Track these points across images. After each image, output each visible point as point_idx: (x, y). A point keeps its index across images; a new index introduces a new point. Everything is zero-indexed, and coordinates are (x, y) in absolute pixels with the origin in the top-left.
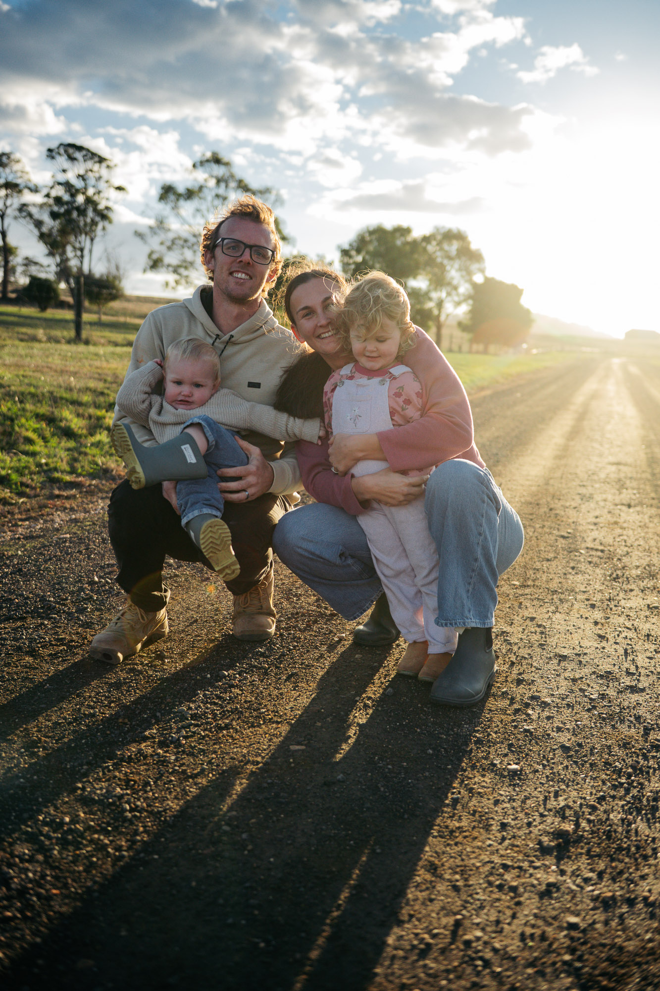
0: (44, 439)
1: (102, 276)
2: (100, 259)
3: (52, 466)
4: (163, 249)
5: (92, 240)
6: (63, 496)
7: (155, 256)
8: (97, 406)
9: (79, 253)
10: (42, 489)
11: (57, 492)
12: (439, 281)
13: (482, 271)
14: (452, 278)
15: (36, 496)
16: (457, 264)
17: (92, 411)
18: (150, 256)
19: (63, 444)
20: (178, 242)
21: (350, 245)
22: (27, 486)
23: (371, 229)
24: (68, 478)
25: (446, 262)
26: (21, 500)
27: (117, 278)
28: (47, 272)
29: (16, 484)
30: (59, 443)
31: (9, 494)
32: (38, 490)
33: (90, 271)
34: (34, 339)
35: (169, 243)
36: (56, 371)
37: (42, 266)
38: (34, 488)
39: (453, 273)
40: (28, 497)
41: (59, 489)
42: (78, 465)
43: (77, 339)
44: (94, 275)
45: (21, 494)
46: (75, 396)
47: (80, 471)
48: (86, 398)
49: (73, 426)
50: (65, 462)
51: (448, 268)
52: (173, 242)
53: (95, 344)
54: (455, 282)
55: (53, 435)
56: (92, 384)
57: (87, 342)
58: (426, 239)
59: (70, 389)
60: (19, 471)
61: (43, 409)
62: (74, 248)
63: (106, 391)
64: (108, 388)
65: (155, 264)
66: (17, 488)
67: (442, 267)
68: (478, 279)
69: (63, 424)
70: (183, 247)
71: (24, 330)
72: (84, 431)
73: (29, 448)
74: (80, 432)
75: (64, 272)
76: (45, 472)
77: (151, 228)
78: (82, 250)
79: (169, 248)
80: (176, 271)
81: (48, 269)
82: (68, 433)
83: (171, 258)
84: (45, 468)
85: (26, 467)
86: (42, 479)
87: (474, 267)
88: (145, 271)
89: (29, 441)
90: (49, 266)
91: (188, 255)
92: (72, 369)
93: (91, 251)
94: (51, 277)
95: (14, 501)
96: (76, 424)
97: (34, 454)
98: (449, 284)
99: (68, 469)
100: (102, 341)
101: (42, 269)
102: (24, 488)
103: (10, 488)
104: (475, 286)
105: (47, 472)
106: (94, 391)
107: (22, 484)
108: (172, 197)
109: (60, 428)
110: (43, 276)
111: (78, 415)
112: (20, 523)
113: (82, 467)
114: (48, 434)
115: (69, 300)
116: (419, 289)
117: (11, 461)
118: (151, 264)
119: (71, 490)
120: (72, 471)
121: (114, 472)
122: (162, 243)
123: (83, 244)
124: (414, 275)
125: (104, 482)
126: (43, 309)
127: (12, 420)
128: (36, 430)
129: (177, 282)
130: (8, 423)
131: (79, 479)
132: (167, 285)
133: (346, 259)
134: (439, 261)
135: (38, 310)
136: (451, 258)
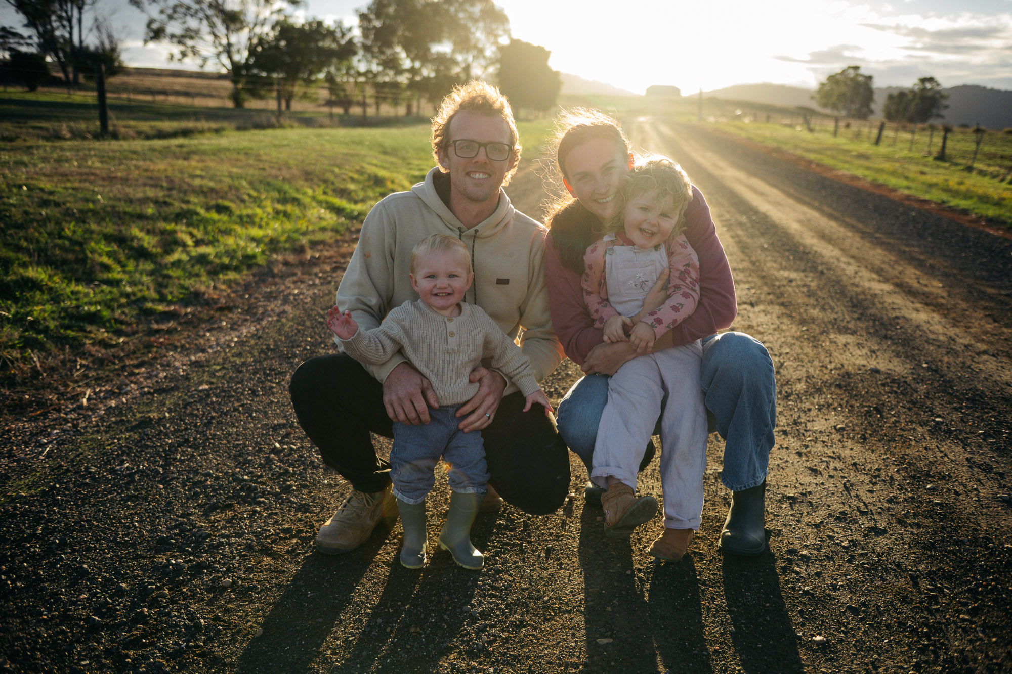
0: (119, 262)
1: (97, 48)
2: (91, 30)
3: (139, 295)
4: (164, 17)
5: (80, 9)
6: (163, 330)
7: (155, 26)
8: (166, 219)
9: (65, 23)
10: (138, 324)
11: (155, 326)
12: (464, 44)
13: (507, 32)
14: (478, 40)
15: (134, 333)
16: (481, 25)
17: (162, 225)
18: (149, 25)
19: (141, 267)
20: (179, 9)
21: (369, 9)
22: (122, 322)
24: (161, 308)
25: (470, 24)
26: (121, 340)
27: (113, 50)
28: (28, 44)
29: (109, 320)
30: (137, 266)
31: (106, 334)
32: (134, 325)
33: (81, 42)
34: (58, 137)
35: (169, 12)
36: (103, 179)
37: (21, 37)
38: (129, 324)
39: (479, 35)
40: (126, 335)
41: (157, 322)
42: (166, 291)
43: (104, 133)
44: (87, 47)
45: (119, 333)
46: (138, 210)
47: (170, 297)
48: (150, 210)
49: (146, 245)
50: (152, 291)
51: (473, 30)
52: (175, 9)
53: (125, 138)
54: (480, 45)
55: (128, 258)
56: (151, 193)
57: (115, 136)
59: (130, 201)
60: (108, 305)
61: (110, 228)
62: (60, 18)
63: (167, 199)
64: (169, 196)
65: (157, 34)
66: (111, 327)
67: (466, 28)
68: (504, 41)
69: (135, 244)
70: (186, 15)
71: (37, 123)
72: (159, 250)
73: (106, 275)
74: (154, 250)
75: (49, 42)
76: (134, 302)
78: (70, 20)
79: (171, 17)
80: (180, 40)
81: (29, 41)
82: (141, 254)
83: (174, 28)
84: (133, 298)
85: (112, 300)
86: (134, 313)
87: (500, 28)
88: (146, 42)
89: (106, 268)
90: (30, 37)
91: (193, 23)
92: (119, 175)
93: (80, 21)
94: (33, 50)
95: (114, 343)
96: (149, 242)
97: (116, 283)
98: (475, 47)
99: (155, 295)
100: (131, 133)
101: (22, 41)
102: (119, 325)
103: (104, 326)
104: (501, 49)
105: (137, 302)
106: (156, 202)
107: (117, 321)
109: (131, 248)
110: (24, 49)
111: (148, 232)
112: (136, 371)
113: (171, 293)
114: (123, 258)
115: (61, 75)
116: (445, 54)
117: (95, 294)
118: (152, 35)
119: (169, 322)
120: (162, 299)
121: (206, 296)
122: (162, 12)
123: (70, 13)
124: (438, 40)
125: (199, 309)
126: (33, 88)
127: (81, 244)
128: (109, 255)
129: (184, 54)
130: (77, 248)
131: (172, 308)
132: (172, 57)
133: (365, 24)
134: (462, 22)
135: (26, 89)
136: (475, 21)
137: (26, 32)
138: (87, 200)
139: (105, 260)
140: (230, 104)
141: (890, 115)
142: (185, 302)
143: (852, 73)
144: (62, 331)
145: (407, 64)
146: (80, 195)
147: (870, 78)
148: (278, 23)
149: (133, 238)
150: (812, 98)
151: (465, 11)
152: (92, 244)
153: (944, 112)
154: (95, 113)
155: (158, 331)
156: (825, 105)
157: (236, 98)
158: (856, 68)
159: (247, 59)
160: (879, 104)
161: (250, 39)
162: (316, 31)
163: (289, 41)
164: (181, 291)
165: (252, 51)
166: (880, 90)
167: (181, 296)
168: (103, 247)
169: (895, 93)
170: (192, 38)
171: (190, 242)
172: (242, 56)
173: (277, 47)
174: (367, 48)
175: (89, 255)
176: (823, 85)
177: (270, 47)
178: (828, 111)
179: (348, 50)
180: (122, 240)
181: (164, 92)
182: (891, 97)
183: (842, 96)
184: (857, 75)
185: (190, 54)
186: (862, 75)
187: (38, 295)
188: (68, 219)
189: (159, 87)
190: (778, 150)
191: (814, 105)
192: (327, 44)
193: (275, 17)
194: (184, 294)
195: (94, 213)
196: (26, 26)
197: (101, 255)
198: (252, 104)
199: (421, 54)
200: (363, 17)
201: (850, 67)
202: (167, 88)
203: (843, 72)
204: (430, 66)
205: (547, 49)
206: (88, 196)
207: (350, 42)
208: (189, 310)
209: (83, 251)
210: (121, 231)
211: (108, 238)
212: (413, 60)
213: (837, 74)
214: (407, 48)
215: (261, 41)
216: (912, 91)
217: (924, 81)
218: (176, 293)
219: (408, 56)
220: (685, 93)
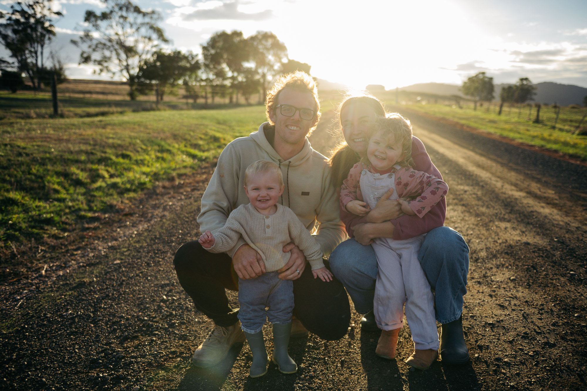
0: (65, 188)
1: (51, 68)
2: (48, 58)
3: (77, 207)
4: (90, 50)
5: (42, 46)
6: (91, 228)
7: (85, 55)
8: (92, 163)
9: (34, 55)
10: (76, 224)
11: (86, 226)
12: (262, 62)
13: (287, 56)
14: (270, 61)
15: (74, 230)
16: (272, 52)
17: (90, 166)
18: (82, 55)
19: (78, 191)
20: (100, 46)
21: (208, 44)
22: (66, 224)
23: (219, 34)
24: (90, 215)
25: (265, 52)
26: (66, 234)
27: (61, 69)
28: (12, 67)
29: (58, 223)
30: (75, 190)
31: (56, 231)
32: (74, 226)
33: (42, 65)
34: (28, 117)
35: (94, 47)
36: (55, 140)
37: (8, 63)
38: (70, 225)
39: (270, 58)
40: (69, 231)
41: (88, 223)
42: (93, 205)
43: (56, 114)
44: (46, 68)
45: (64, 230)
46: (76, 157)
47: (95, 208)
48: (83, 158)
49: (80, 177)
50: (84, 205)
51: (267, 55)
52: (97, 46)
53: (68, 117)
54: (271, 63)
55: (70, 185)
56: (83, 147)
57: (62, 116)
58: (253, 38)
59: (71, 152)
60: (58, 213)
61: (59, 168)
62: (31, 52)
63: (93, 151)
64: (94, 149)
65: (86, 60)
66: (60, 226)
67: (263, 54)
68: (285, 60)
69: (74, 177)
70: (103, 49)
71: (17, 110)
72: (88, 181)
73: (57, 196)
74: (86, 181)
75: (24, 66)
76: (74, 212)
77: (81, 38)
78: (36, 53)
79: (94, 50)
80: (100, 63)
81: (13, 65)
82: (78, 183)
83: (96, 56)
84: (73, 209)
85: (60, 210)
86: (74, 218)
87: (282, 54)
88: (79, 64)
89: (57, 191)
90: (13, 63)
91: (107, 53)
92: (65, 137)
93: (42, 53)
94: (15, 70)
95: (61, 236)
96: (82, 176)
97: (62, 200)
98: (268, 64)
99: (86, 207)
100: (71, 114)
101: (9, 65)
102: (64, 226)
103: (55, 226)
104: (283, 65)
105: (75, 211)
106: (87, 153)
107: (63, 223)
108: (93, 19)
109: (72, 180)
110: (9, 69)
111: (82, 170)
112: (75, 253)
113: (96, 206)
114: (67, 185)
115: (30, 84)
116: (251, 68)
117: (50, 207)
118: (83, 60)
119: (94, 222)
120: (91, 209)
121: (117, 207)
122: (90, 47)
123: (36, 49)
124: (247, 60)
125: (113, 215)
126: (14, 91)
127: (42, 178)
128: (59, 184)
129: (101, 70)
130: (40, 180)
131: (96, 215)
132: (95, 72)
133: (206, 52)
134: (261, 50)
135: (10, 92)
136: (268, 49)
137: (11, 60)
138: (45, 152)
139: (56, 187)
140: (128, 98)
141: (504, 100)
142: (104, 211)
143: (481, 76)
144: (30, 229)
145: (230, 74)
146: (41, 149)
147: (491, 79)
148: (155, 53)
149: (73, 174)
150: (460, 90)
151: (262, 44)
152: (49, 178)
153: (534, 97)
154: (51, 104)
155: (88, 229)
156: (467, 94)
157: (131, 95)
158: (483, 73)
159: (138, 73)
160: (497, 93)
161: (140, 62)
162: (177, 56)
163: (162, 62)
164: (102, 204)
165: (141, 69)
166: (498, 85)
167: (102, 208)
168: (55, 179)
169: (506, 87)
170: (106, 61)
171: (106, 175)
172: (135, 71)
173: (155, 66)
174: (207, 66)
175: (47, 184)
176: (465, 83)
177: (151, 66)
178: (469, 97)
179: (196, 67)
180: (66, 175)
181: (90, 92)
182: (504, 89)
183: (476, 89)
184: (485, 77)
185: (105, 71)
186: (487, 77)
187: (16, 208)
188: (34, 163)
189: (87, 89)
190: (443, 119)
191: (461, 94)
192: (183, 63)
193: (154, 50)
194: (104, 206)
195: (50, 159)
196: (12, 56)
197: (53, 184)
198: (141, 98)
199: (238, 69)
200: (205, 48)
201: (480, 73)
202: (92, 90)
203: (477, 76)
204: (243, 75)
205: (309, 64)
206: (47, 149)
207: (197, 62)
208: (107, 216)
209: (43, 182)
210: (65, 170)
211: (58, 174)
212: (233, 72)
213: (473, 77)
214: (229, 65)
215: (146, 63)
216: (516, 86)
217: (522, 80)
218: (99, 206)
219: (230, 69)
220: (387, 89)
